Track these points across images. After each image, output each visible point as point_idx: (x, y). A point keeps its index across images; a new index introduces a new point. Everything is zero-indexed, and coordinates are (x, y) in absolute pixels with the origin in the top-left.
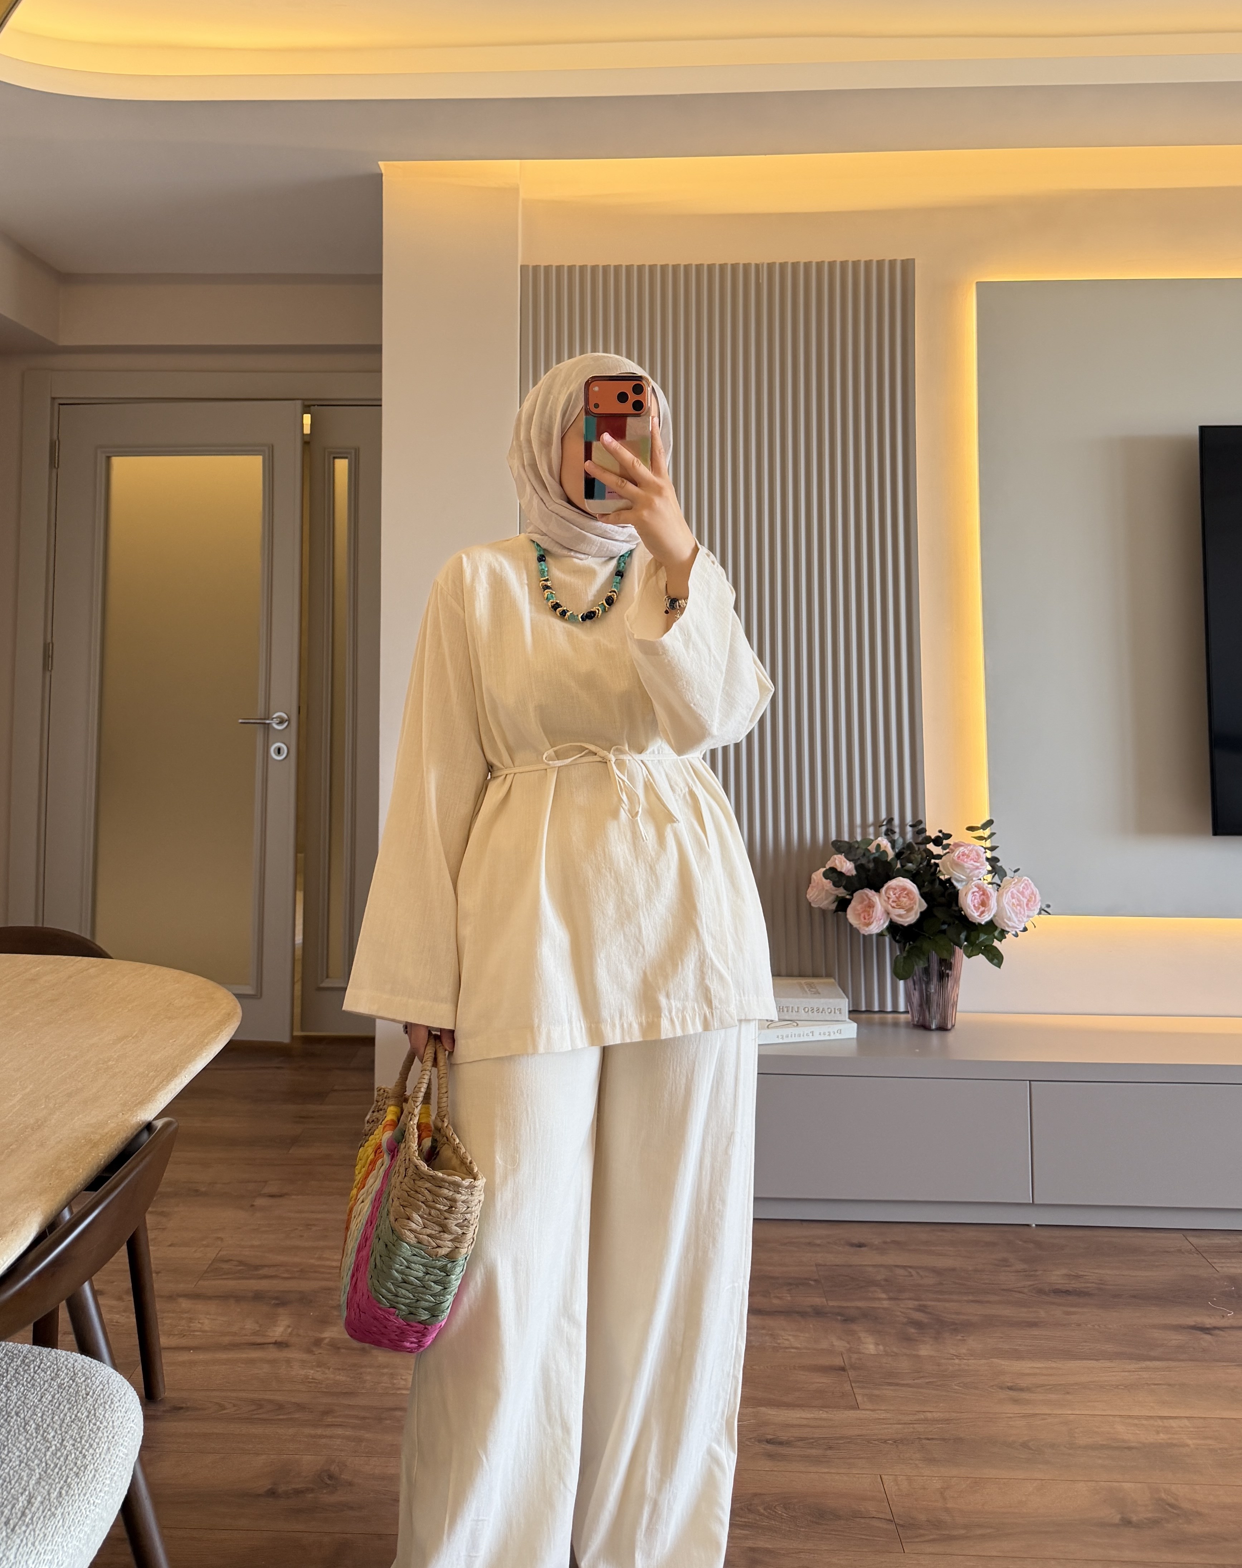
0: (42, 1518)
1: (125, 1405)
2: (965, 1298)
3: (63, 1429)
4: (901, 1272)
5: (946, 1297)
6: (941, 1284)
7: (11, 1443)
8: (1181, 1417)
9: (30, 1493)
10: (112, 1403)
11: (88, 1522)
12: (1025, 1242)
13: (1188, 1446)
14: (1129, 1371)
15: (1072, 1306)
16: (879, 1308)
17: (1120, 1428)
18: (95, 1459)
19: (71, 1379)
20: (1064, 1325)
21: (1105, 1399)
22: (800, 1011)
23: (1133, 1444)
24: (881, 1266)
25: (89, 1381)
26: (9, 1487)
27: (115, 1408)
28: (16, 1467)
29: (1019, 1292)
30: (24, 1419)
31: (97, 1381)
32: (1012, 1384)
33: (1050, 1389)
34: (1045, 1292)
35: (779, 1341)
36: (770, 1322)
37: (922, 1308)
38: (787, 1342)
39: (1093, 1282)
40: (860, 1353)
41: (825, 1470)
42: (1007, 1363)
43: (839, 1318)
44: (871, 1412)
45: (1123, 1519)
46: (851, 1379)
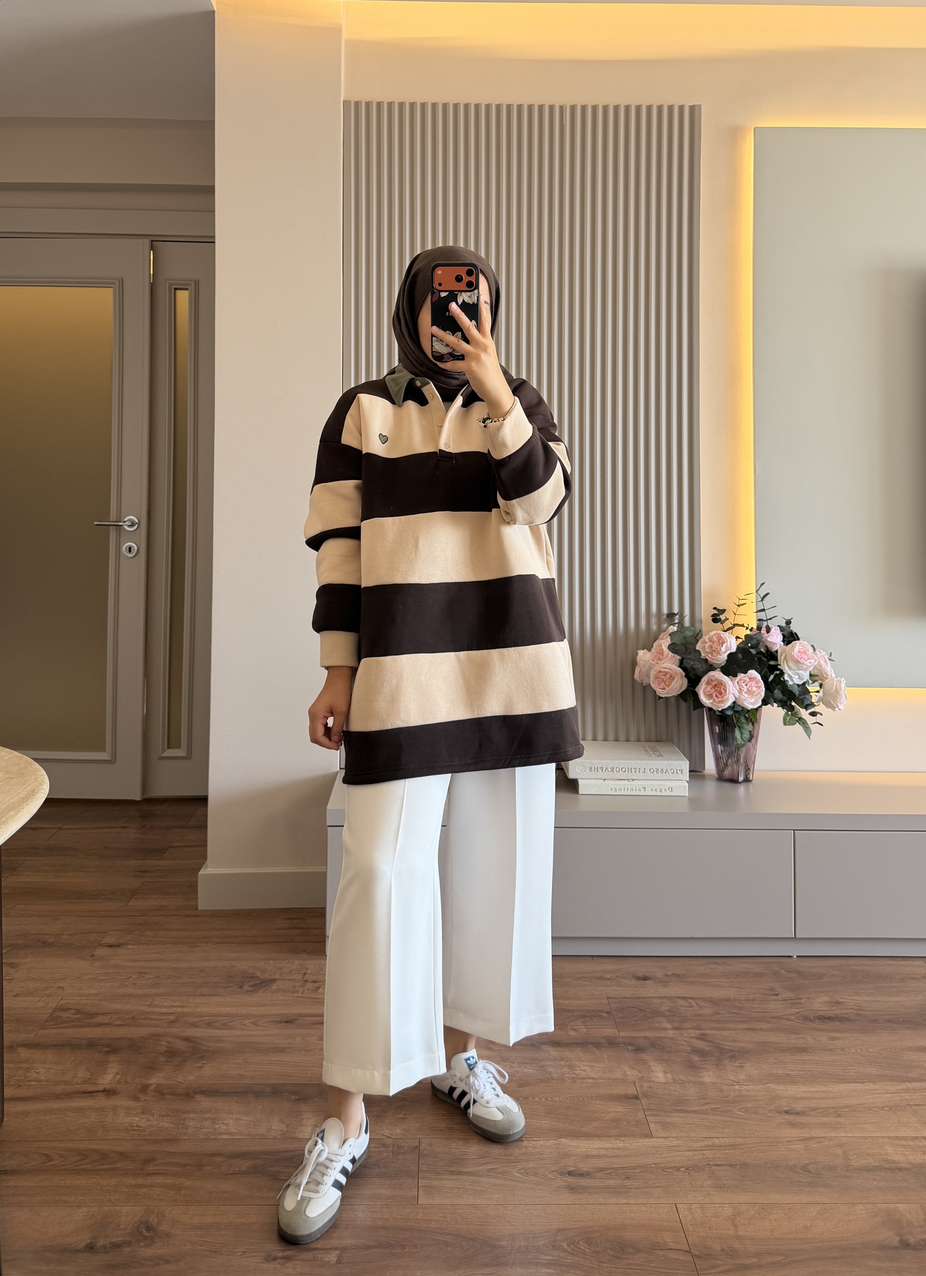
2: (740, 1027)
4: (682, 1002)
5: (723, 1025)
6: (717, 1013)
12: (788, 973)
14: (892, 1093)
15: (835, 1031)
16: (664, 1037)
17: (890, 1150)
20: (831, 1050)
21: (874, 1121)
23: (902, 1165)
24: (665, 997)
29: (789, 1020)
32: (788, 1109)
33: (823, 1112)
34: (810, 1019)
35: (576, 1072)
36: (568, 1053)
37: (702, 1037)
38: (584, 1073)
39: (852, 1009)
40: (651, 1081)
41: (624, 1201)
42: (782, 1088)
43: (630, 1048)
44: (664, 1140)
45: (901, 1241)
46: (644, 1107)
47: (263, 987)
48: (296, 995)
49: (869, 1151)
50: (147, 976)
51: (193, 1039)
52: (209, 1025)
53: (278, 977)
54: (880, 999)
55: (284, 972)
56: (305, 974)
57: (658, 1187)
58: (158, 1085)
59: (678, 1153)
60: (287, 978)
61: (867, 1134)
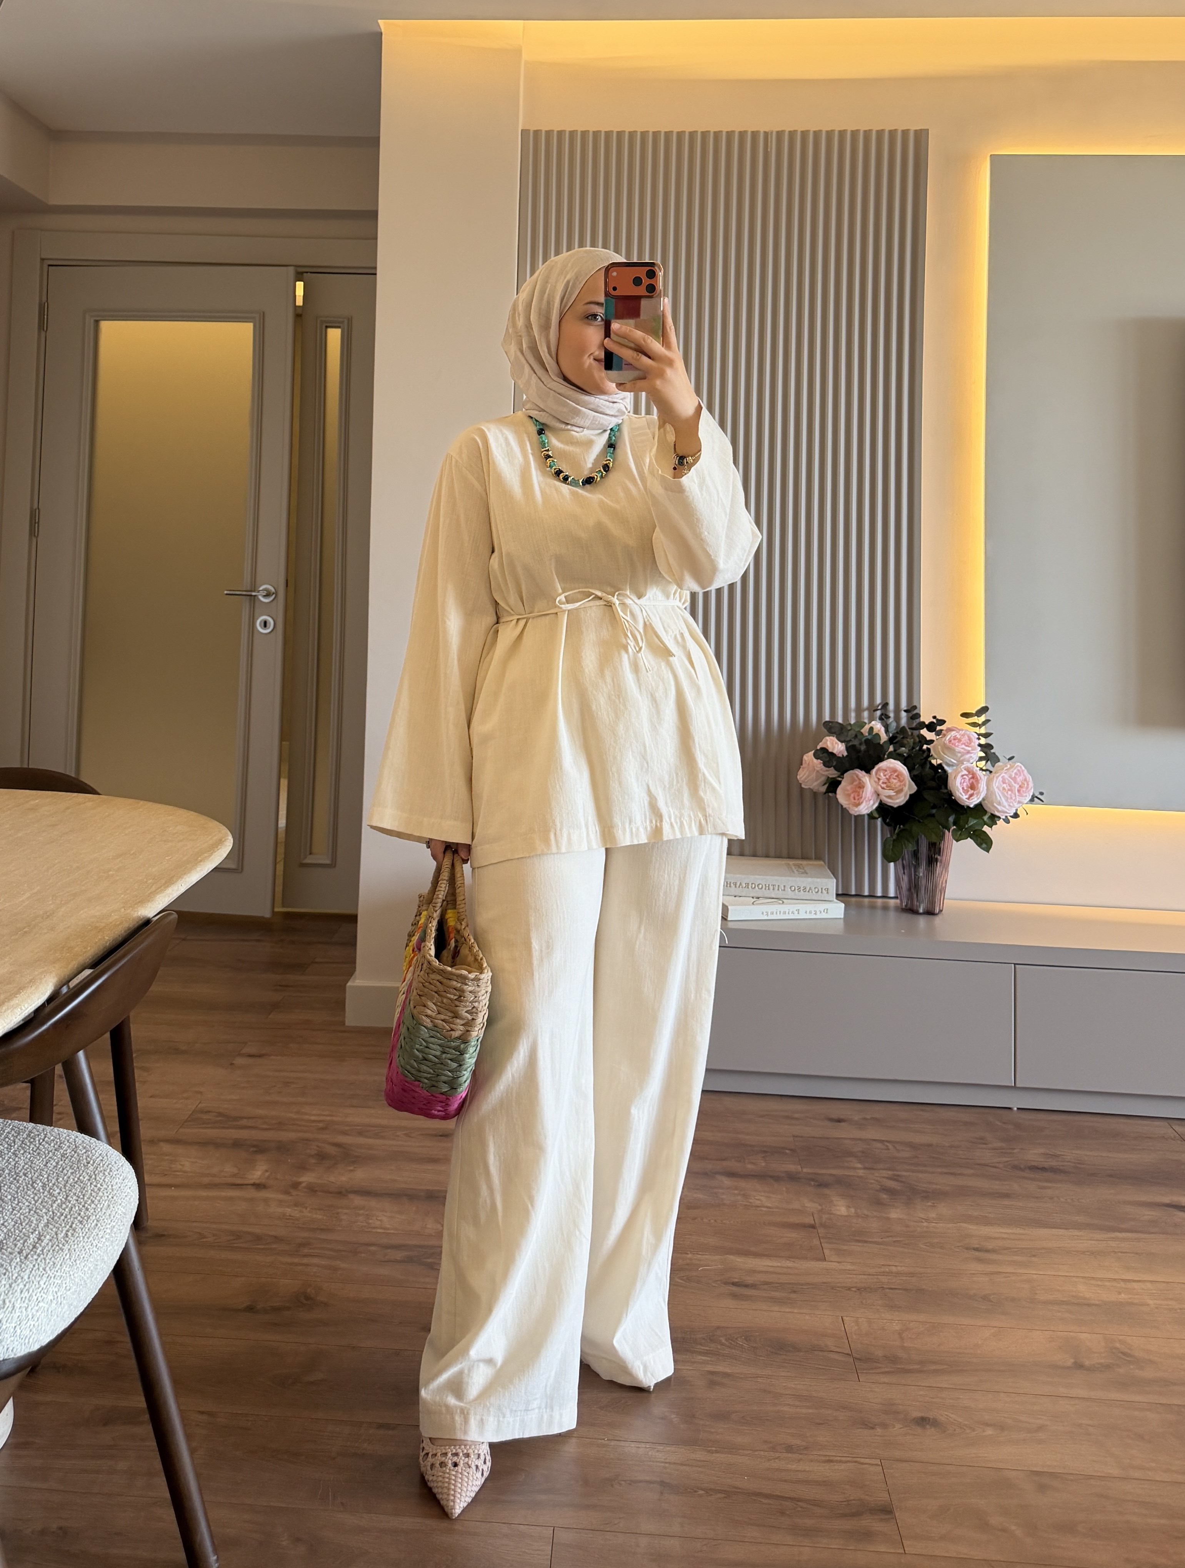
0: (51, 1251)
1: (123, 1174)
2: (939, 1170)
3: (67, 1188)
4: (879, 1145)
5: (921, 1168)
6: (917, 1157)
7: (21, 1195)
8: (1145, 1281)
9: (39, 1233)
10: (111, 1171)
11: (92, 1260)
12: (1004, 1123)
13: (1148, 1305)
14: (1097, 1240)
15: (1047, 1181)
16: (853, 1176)
17: (1082, 1287)
18: (97, 1212)
19: (73, 1151)
20: (1037, 1198)
21: (1070, 1262)
22: (786, 889)
23: (1093, 1301)
24: (859, 1139)
25: (90, 1153)
26: (21, 1227)
27: (114, 1176)
28: (26, 1213)
29: (995, 1167)
30: (31, 1178)
31: (97, 1153)
32: (977, 1246)
33: (1016, 1251)
34: (1021, 1168)
35: (750, 1201)
36: (743, 1184)
37: (895, 1177)
38: (759, 1202)
39: (1069, 1162)
40: (831, 1214)
41: (788, 1310)
42: (975, 1228)
43: (813, 1183)
44: (837, 1264)
45: (1075, 1363)
46: (820, 1235)
49: (1058, 1288)
50: (292, 1086)
54: (1104, 1154)
57: (824, 1302)
59: (851, 1276)
61: (1060, 1274)
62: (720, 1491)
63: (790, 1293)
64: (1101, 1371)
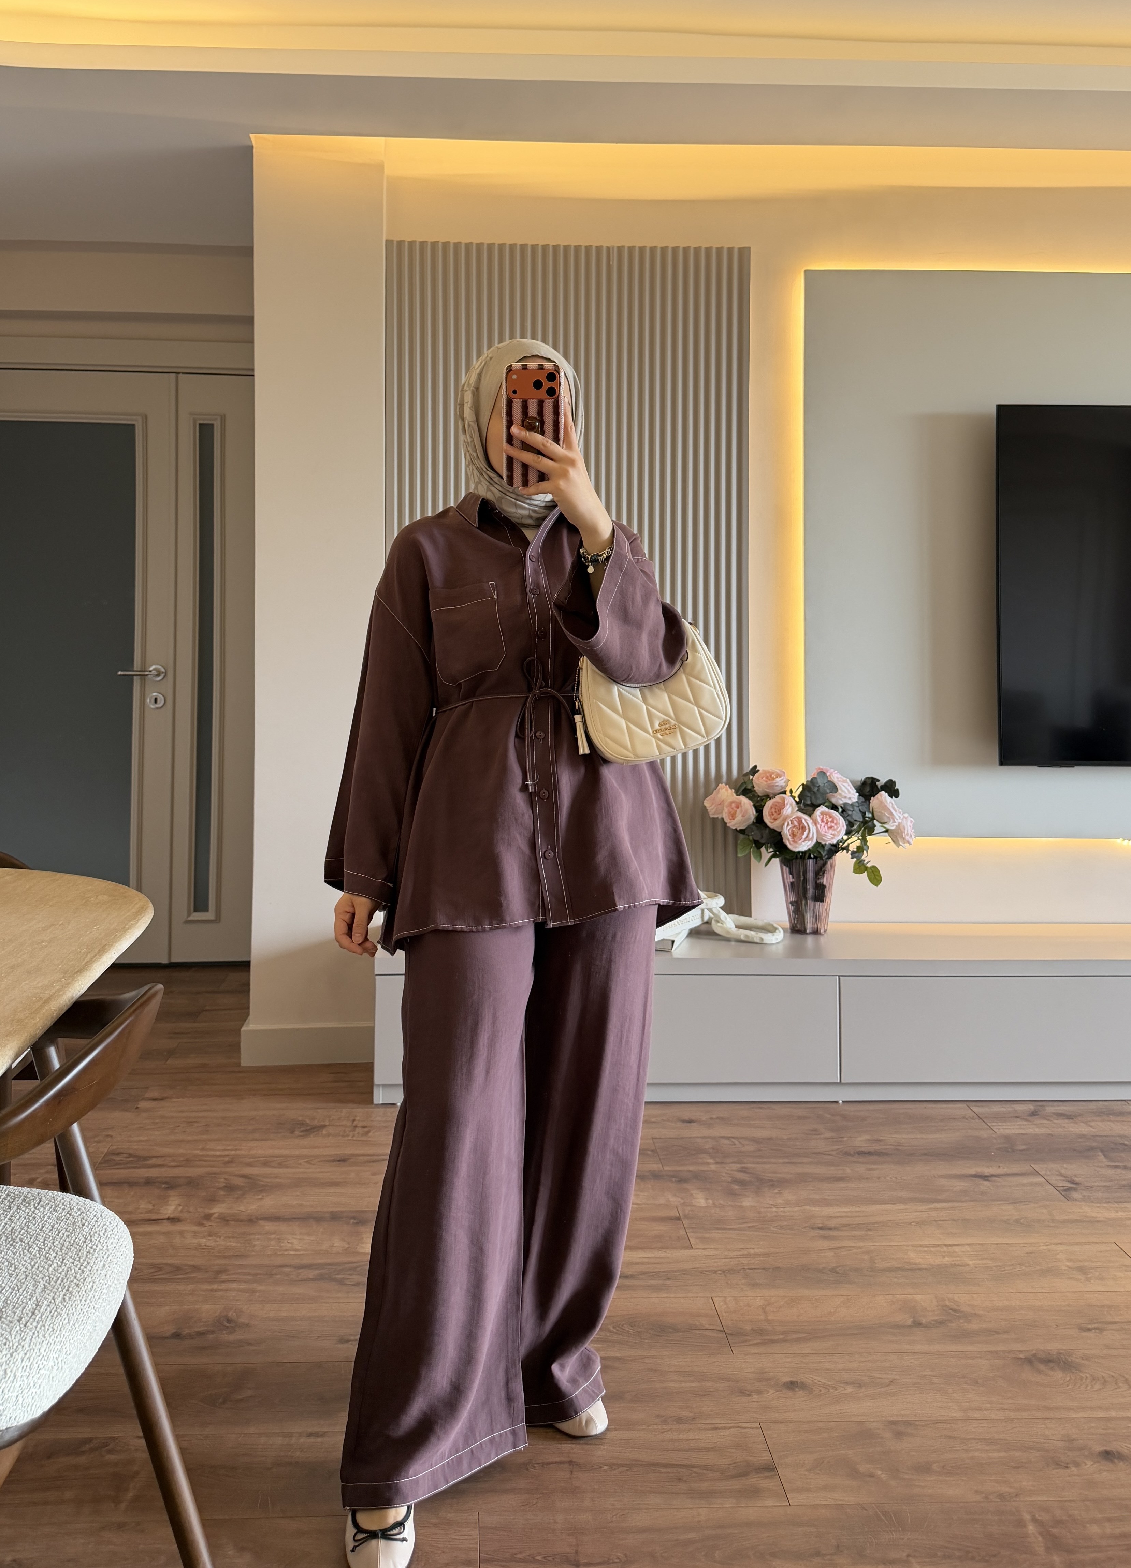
2: (779, 1160)
4: (725, 1141)
5: (766, 1160)
6: (758, 1150)
8: (963, 1245)
12: (833, 1116)
13: (968, 1265)
14: (919, 1212)
15: (873, 1164)
16: (706, 1171)
17: (912, 1255)
20: (867, 1179)
21: (900, 1233)
24: (708, 1137)
29: (830, 1155)
32: (821, 1225)
33: (854, 1227)
34: (850, 1154)
37: (742, 1169)
39: (891, 1145)
40: (692, 1206)
41: (665, 1296)
42: (817, 1209)
43: (673, 1180)
44: (703, 1251)
45: (914, 1322)
46: (685, 1226)
47: (314, 1132)
48: (346, 1138)
50: (196, 1125)
51: (251, 1176)
52: (265, 1164)
53: (327, 1124)
54: (918, 1136)
55: (333, 1120)
56: (354, 1120)
57: (696, 1285)
58: (221, 1213)
59: (716, 1260)
60: (337, 1124)
61: (893, 1244)
62: (622, 1465)
63: (665, 1280)
64: (936, 1327)
